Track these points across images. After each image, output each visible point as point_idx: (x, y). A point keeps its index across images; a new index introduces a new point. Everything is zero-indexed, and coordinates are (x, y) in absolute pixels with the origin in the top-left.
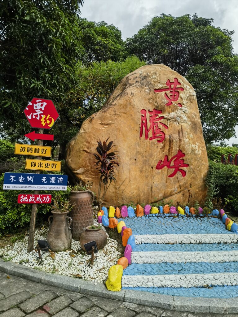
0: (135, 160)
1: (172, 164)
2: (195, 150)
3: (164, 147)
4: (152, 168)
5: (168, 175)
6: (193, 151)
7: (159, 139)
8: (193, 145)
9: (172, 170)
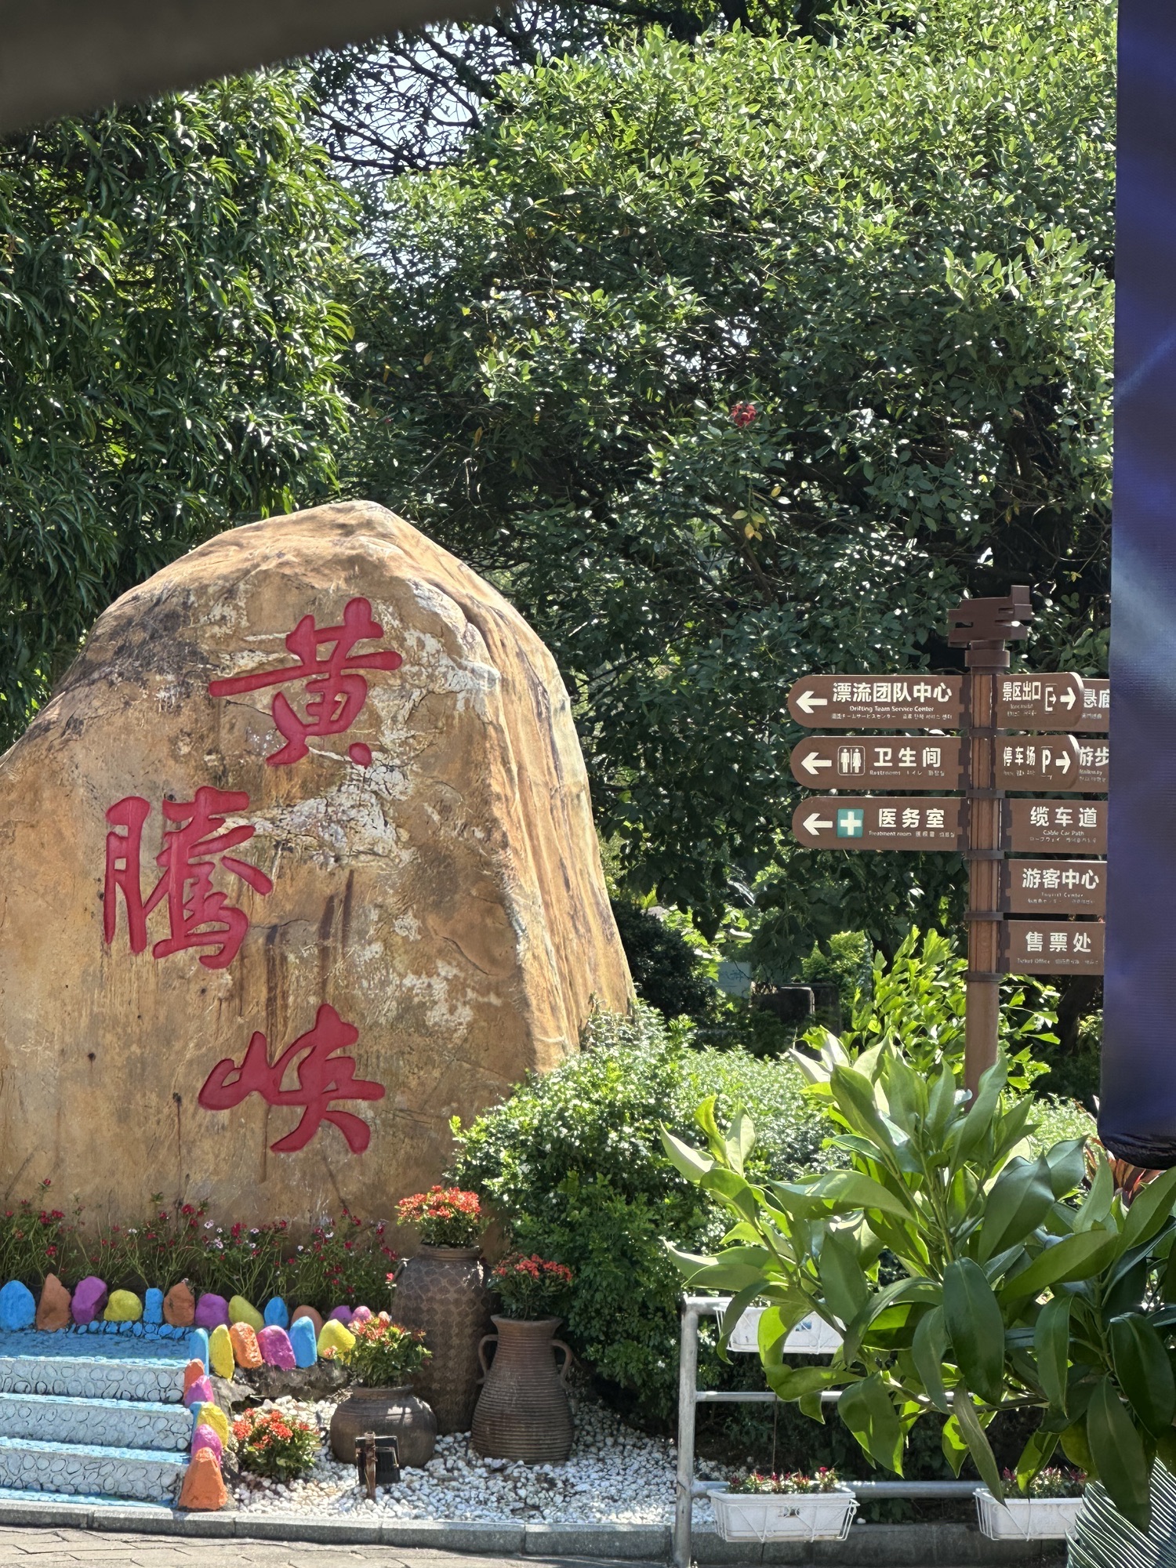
0: (91, 1056)
1: (290, 1080)
2: (422, 1005)
3: (238, 991)
4: (178, 1099)
5: (272, 1141)
6: (411, 1011)
7: (210, 950)
8: (410, 980)
9: (290, 1116)
